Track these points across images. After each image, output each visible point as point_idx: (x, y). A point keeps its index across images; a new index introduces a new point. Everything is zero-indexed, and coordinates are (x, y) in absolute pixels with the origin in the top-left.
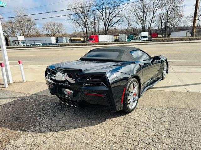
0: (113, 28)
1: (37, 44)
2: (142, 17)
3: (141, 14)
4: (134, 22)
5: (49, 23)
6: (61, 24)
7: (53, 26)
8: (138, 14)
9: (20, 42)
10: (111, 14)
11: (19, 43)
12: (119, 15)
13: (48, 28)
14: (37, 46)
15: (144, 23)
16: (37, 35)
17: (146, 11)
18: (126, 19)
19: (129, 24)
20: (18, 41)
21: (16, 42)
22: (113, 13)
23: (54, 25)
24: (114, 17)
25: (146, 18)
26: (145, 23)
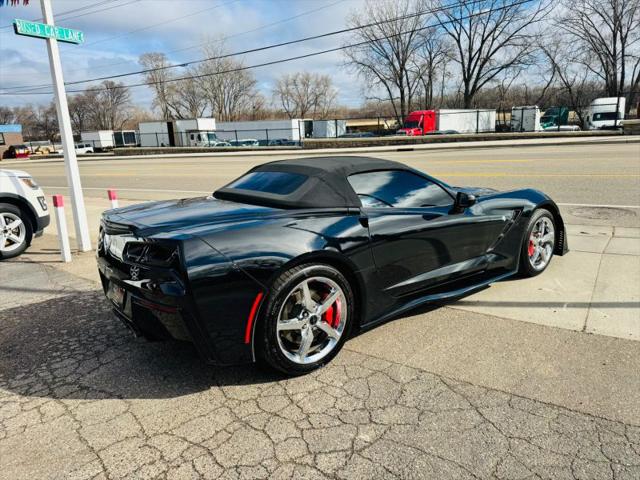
0: (495, 85)
1: (244, 143)
2: (608, 42)
3: (606, 32)
4: (574, 60)
5: (291, 77)
6: (326, 80)
7: (301, 87)
8: (592, 31)
9: (204, 136)
10: (490, 38)
11: (199, 138)
12: (520, 41)
13: (288, 92)
14: (245, 146)
15: (614, 65)
16: (257, 115)
17: (625, 21)
18: (546, 51)
19: (556, 68)
20: (198, 131)
21: (194, 134)
22: (497, 33)
23: (304, 84)
24: (498, 48)
25: (623, 45)
26: (619, 66)
